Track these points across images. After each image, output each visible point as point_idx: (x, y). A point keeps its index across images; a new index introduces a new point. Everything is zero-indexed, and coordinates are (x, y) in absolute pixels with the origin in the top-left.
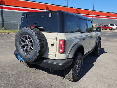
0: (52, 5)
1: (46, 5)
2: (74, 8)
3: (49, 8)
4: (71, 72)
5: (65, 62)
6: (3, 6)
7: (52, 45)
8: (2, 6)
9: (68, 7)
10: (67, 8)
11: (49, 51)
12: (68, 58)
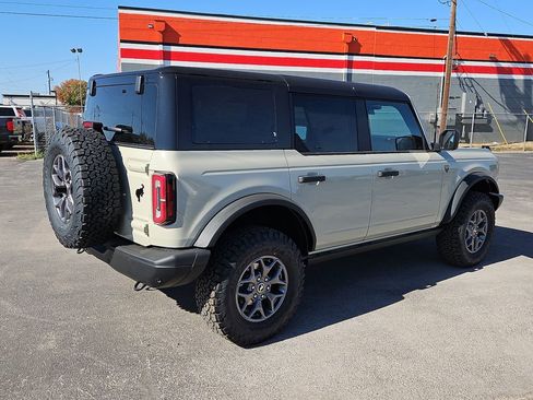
0: (378, 28)
1: (347, 33)
2: (489, 35)
3: (360, 46)
4: (211, 301)
5: (171, 257)
6: (174, 49)
7: (140, 193)
8: (167, 48)
9: (457, 33)
10: (452, 39)
11: (134, 215)
12: (193, 247)
